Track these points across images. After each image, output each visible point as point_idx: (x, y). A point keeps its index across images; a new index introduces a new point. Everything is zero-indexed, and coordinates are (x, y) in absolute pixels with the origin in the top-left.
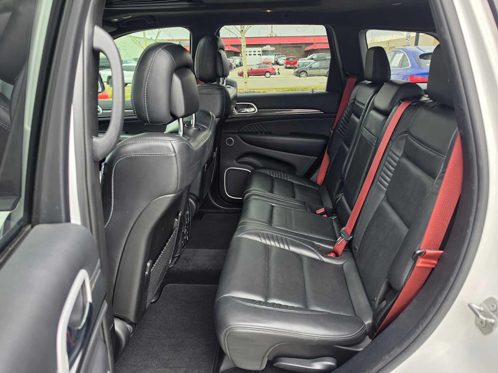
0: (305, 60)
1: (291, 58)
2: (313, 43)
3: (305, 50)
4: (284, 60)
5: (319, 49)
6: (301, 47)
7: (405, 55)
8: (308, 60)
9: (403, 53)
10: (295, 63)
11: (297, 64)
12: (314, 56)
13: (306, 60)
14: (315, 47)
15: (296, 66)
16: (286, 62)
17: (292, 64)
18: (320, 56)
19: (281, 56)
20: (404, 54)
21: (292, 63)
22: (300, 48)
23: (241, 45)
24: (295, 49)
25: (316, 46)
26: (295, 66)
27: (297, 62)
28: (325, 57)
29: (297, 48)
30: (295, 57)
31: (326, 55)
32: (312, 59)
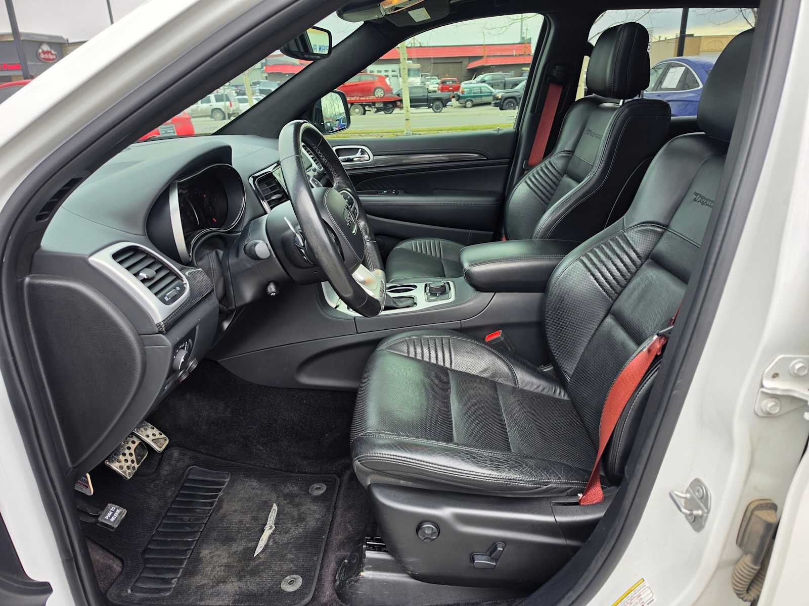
0: (471, 83)
1: (449, 81)
2: (482, 57)
3: (468, 68)
4: (437, 84)
5: (493, 66)
6: (461, 62)
7: (688, 69)
8: (477, 82)
9: (684, 66)
10: (457, 89)
11: (461, 90)
12: (487, 76)
13: (474, 83)
14: (486, 63)
15: (459, 93)
16: (442, 87)
17: (450, 90)
18: (497, 77)
19: (429, 77)
20: (686, 67)
21: (451, 88)
22: (459, 65)
23: (399, 59)
24: (451, 65)
25: (487, 60)
26: (457, 94)
27: (460, 87)
28: (504, 78)
29: (456, 65)
30: (455, 79)
31: (506, 76)
32: (484, 82)
